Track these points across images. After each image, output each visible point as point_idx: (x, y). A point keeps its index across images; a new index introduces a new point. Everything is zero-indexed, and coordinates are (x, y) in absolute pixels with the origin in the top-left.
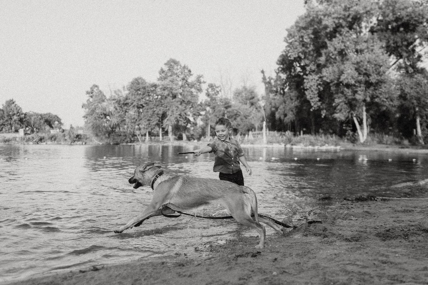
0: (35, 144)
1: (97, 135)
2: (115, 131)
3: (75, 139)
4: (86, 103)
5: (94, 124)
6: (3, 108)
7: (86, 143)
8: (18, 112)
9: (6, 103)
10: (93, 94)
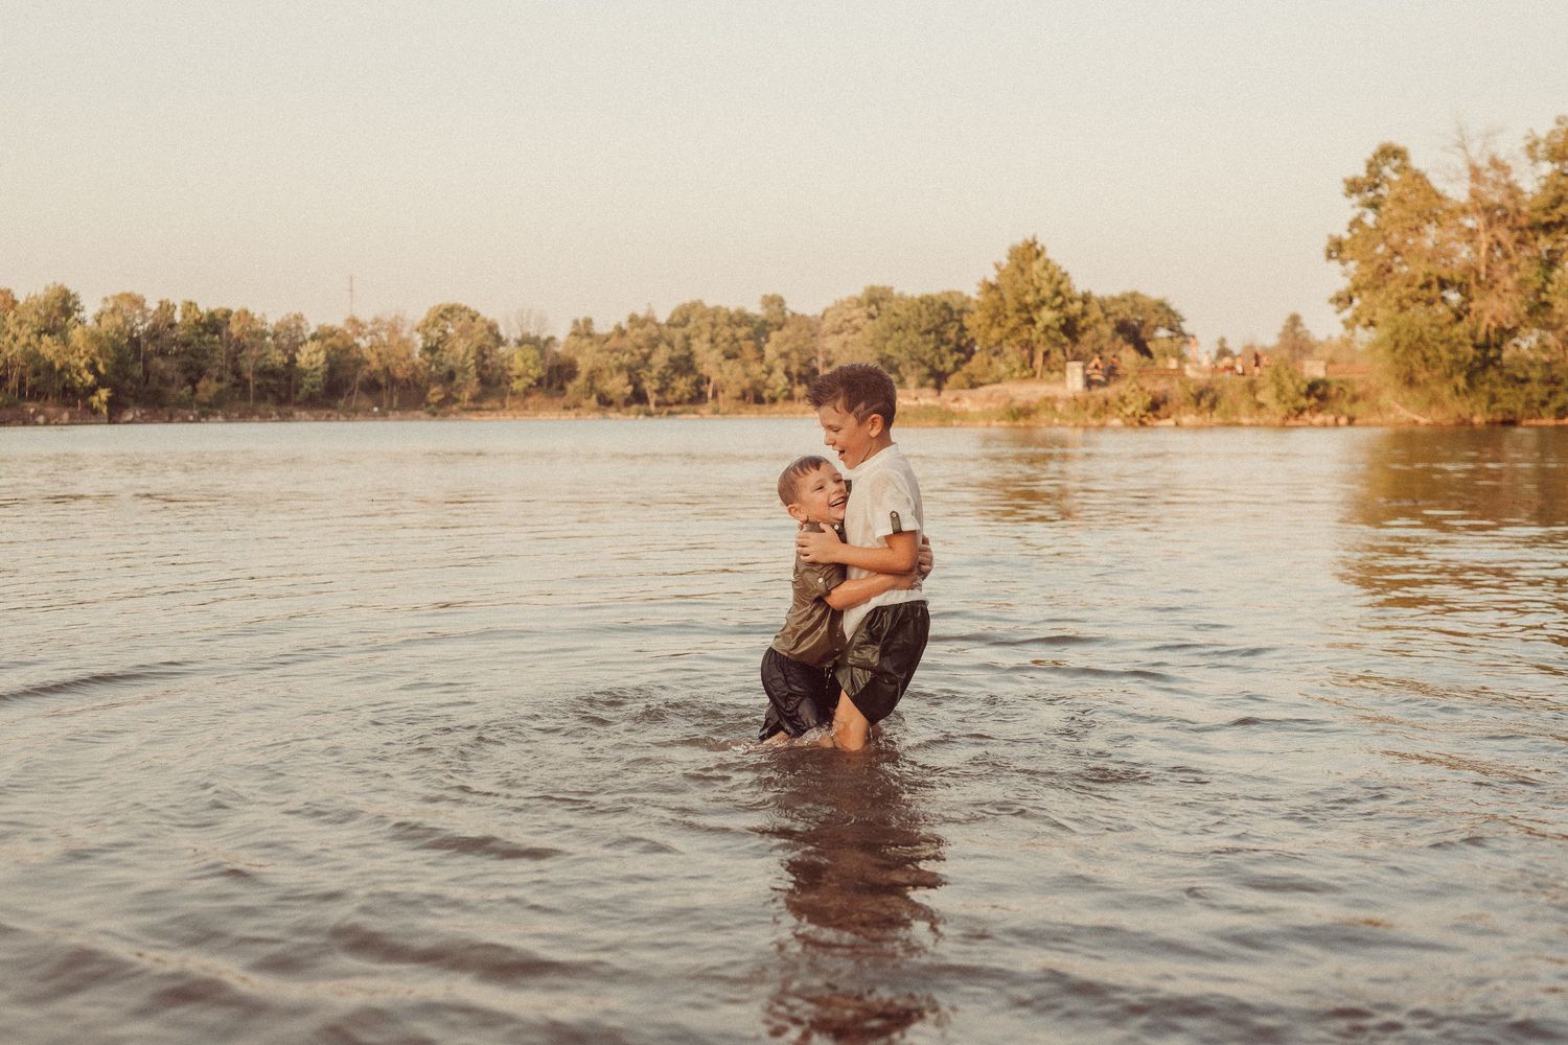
0: (1132, 425)
1: (1410, 381)
2: (1499, 357)
3: (1303, 402)
5: (1397, 331)
6: (998, 278)
7: (1351, 421)
8: (1058, 293)
9: (1010, 258)
10: (1380, 191)
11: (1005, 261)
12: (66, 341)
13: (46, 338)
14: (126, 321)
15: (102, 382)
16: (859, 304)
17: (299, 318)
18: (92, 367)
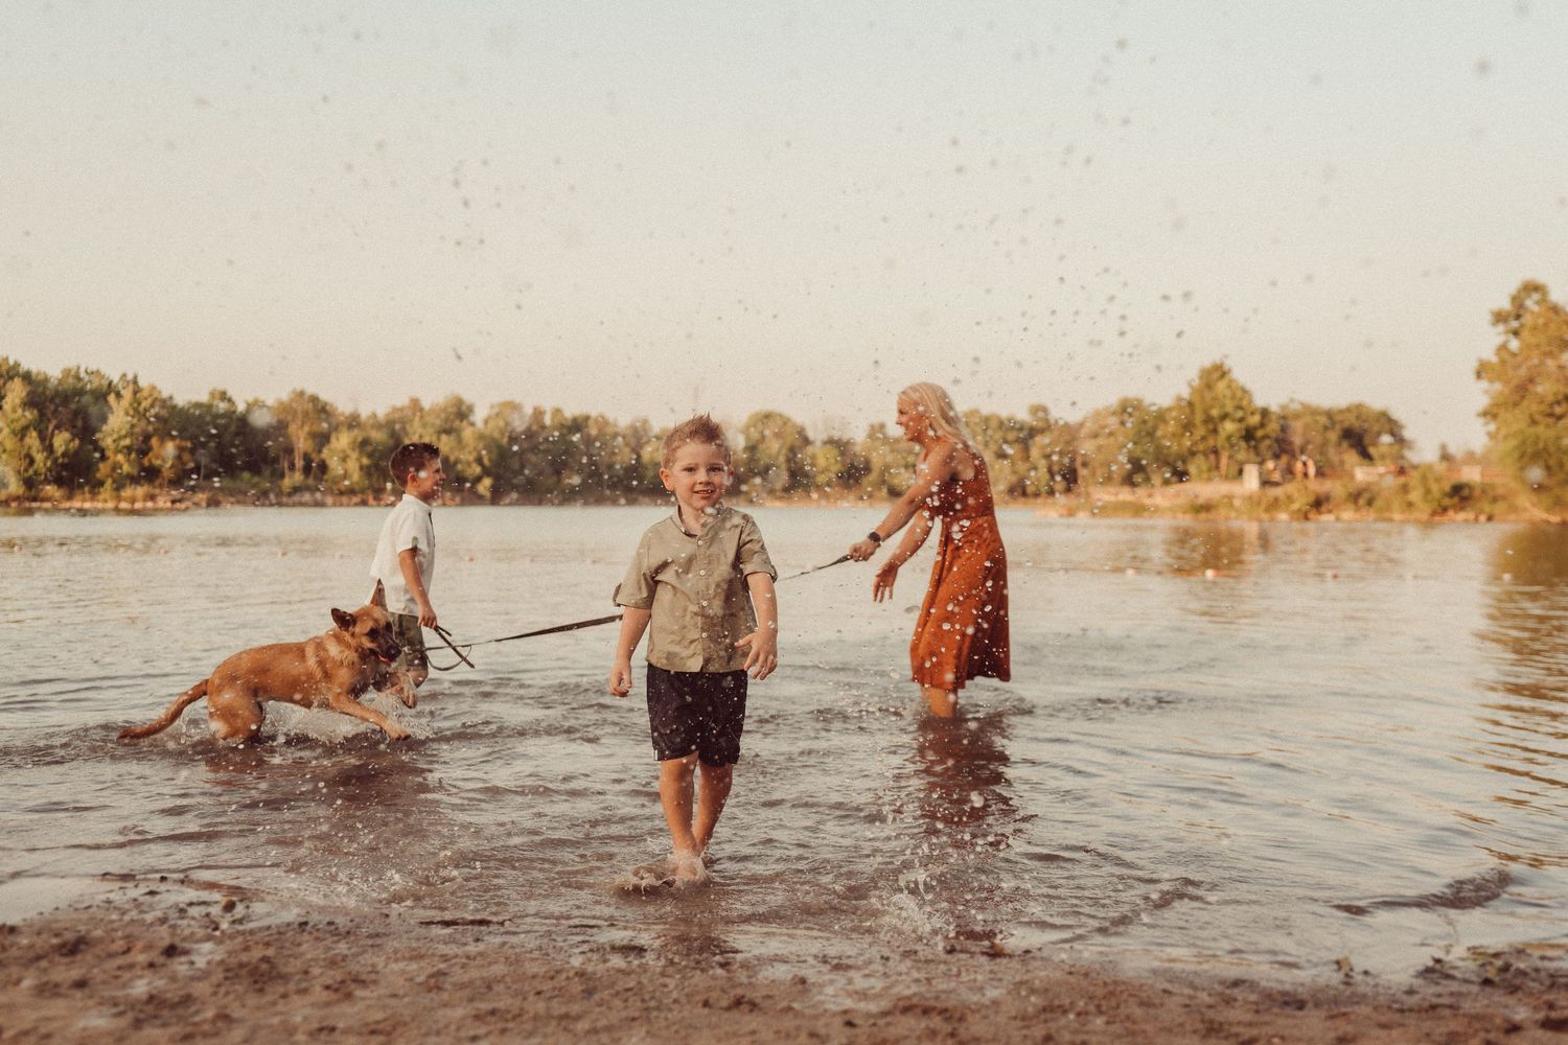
0: (1298, 519)
4: (1494, 359)
5: (1524, 442)
6: (1191, 394)
7: (1490, 518)
8: (1240, 407)
9: (1201, 378)
10: (1523, 320)
11: (1196, 383)
12: (460, 440)
13: (444, 437)
14: (507, 424)
15: (486, 472)
16: (1114, 413)
17: (645, 422)
18: (479, 461)
